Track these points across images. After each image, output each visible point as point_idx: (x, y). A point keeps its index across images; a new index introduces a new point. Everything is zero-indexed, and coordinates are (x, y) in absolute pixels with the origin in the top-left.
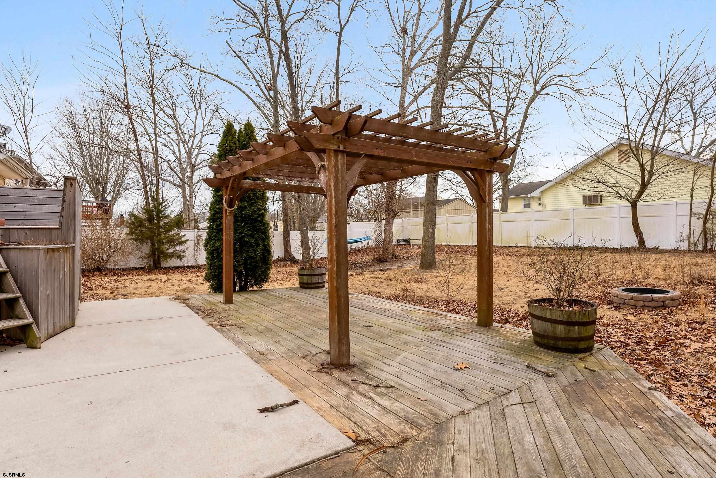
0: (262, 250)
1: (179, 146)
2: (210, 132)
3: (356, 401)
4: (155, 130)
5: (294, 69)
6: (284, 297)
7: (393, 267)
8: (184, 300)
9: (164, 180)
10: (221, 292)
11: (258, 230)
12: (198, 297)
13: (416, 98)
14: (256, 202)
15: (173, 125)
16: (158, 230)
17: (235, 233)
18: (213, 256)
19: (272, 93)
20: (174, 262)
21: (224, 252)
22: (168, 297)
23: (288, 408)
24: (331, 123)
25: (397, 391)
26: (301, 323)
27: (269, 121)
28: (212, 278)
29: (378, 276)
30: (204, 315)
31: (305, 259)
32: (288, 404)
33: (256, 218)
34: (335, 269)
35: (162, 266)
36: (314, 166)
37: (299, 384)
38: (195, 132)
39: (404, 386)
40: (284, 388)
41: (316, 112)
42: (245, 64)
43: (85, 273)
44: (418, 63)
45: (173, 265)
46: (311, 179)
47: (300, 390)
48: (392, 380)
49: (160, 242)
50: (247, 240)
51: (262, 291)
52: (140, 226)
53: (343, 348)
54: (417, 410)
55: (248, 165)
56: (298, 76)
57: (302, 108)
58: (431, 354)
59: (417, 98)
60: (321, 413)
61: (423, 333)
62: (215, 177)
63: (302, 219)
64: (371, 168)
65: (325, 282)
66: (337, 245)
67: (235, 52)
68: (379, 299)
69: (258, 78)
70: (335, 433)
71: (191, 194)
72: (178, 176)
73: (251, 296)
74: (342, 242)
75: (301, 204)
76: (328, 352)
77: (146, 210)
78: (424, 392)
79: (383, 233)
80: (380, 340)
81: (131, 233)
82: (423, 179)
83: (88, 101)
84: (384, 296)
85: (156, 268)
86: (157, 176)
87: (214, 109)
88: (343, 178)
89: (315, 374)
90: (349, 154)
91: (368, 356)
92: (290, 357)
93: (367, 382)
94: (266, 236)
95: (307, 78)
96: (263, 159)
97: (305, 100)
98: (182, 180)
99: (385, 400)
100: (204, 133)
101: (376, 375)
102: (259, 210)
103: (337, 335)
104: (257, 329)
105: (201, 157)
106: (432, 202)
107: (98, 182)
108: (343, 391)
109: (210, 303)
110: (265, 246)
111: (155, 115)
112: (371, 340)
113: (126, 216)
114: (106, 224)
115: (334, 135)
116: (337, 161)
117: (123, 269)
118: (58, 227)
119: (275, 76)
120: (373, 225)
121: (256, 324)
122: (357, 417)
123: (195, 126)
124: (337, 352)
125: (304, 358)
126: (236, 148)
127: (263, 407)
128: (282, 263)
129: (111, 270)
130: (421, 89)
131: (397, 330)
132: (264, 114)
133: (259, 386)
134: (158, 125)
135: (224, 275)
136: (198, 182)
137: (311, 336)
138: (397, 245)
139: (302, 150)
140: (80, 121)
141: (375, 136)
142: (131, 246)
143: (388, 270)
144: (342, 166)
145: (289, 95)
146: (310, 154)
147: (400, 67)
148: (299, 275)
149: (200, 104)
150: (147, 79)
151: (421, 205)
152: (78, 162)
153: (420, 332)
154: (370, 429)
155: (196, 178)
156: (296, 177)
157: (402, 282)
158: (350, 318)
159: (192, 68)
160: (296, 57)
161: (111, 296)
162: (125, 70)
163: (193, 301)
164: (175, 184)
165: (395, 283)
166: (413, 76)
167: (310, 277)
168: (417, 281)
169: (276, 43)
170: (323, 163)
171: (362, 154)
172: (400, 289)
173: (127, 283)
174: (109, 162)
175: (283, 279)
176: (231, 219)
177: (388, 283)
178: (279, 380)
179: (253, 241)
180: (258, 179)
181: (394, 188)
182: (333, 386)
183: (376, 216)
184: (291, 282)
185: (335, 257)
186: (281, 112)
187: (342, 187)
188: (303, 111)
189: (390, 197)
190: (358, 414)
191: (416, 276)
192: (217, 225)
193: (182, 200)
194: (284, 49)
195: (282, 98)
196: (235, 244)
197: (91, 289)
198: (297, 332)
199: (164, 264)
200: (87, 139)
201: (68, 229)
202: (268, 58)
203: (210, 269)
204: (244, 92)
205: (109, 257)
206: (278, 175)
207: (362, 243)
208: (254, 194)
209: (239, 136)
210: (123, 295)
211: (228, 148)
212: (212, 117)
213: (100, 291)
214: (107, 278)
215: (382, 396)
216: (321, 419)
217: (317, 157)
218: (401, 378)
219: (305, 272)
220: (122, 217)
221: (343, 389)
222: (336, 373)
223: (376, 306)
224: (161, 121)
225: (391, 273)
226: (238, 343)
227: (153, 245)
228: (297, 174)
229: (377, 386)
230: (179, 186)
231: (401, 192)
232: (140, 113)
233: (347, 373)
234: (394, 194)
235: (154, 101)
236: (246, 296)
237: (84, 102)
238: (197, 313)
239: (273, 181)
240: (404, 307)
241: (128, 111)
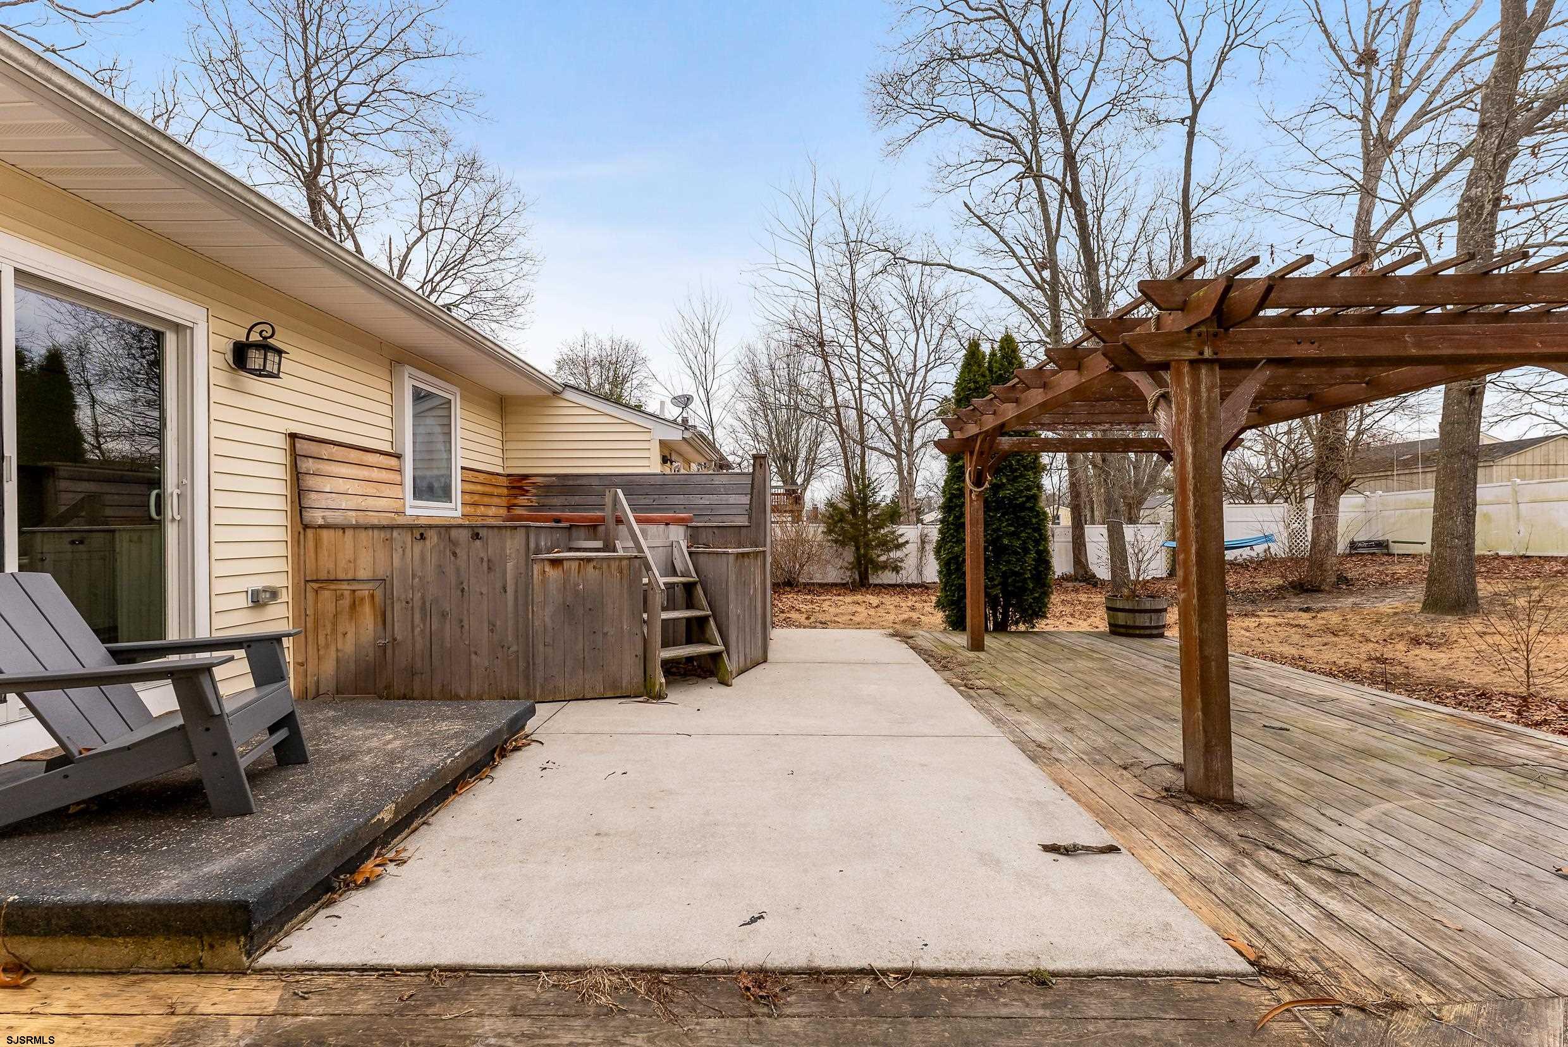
0: (1034, 560)
1: (891, 393)
2: (938, 362)
3: (1254, 882)
4: (859, 373)
5: (1090, 218)
6: (1080, 649)
7: (1338, 605)
8: (906, 638)
9: (872, 448)
10: (964, 629)
11: (1027, 524)
12: (927, 635)
13: (1406, 207)
14: (1022, 476)
15: (884, 362)
16: (866, 527)
17: (985, 531)
18: (949, 570)
19: (1046, 274)
20: (888, 577)
21: (968, 562)
22: (883, 631)
23: (1097, 857)
24: (1183, 307)
25: (1367, 888)
26: (1117, 702)
27: (1041, 325)
28: (950, 605)
29: (1296, 622)
30: (938, 667)
31: (1117, 579)
32: (1097, 848)
33: (1024, 503)
34: (1195, 601)
35: (871, 581)
36: (1142, 399)
37: (1117, 816)
38: (915, 366)
39: (1387, 880)
40: (1087, 818)
41: (1149, 292)
42: (997, 234)
43: (776, 586)
44: (1412, 121)
45: (886, 582)
46: (1131, 423)
47: (1122, 829)
48: (1351, 859)
49: (867, 545)
50: (1006, 542)
51: (1035, 633)
52: (841, 520)
53: (1217, 765)
54: (1433, 947)
55: (1010, 411)
56: (1099, 229)
57: (1107, 289)
58: (1473, 820)
59: (1411, 205)
60: (1170, 884)
61: (1446, 766)
62: (951, 436)
63: (1109, 501)
64: (1280, 386)
65: (1164, 626)
66: (1197, 553)
67: (979, 218)
68: (1302, 672)
69: (1020, 251)
70: (1204, 934)
71: (910, 468)
72: (891, 440)
73: (1016, 642)
74: (1212, 547)
75: (1108, 474)
76: (1179, 768)
77: (849, 496)
78: (1452, 909)
79: (1309, 528)
80: (1311, 762)
81: (829, 531)
82: (1433, 400)
83: (773, 344)
84: (1316, 667)
85: (863, 585)
86: (862, 443)
87: (945, 323)
88: (1212, 416)
89: (1151, 804)
90: (1225, 365)
91: (1279, 791)
92: (1096, 762)
93: (1279, 846)
94: (1041, 535)
95: (1118, 230)
96: (1036, 396)
97: (1112, 272)
98: (897, 447)
99: (1333, 898)
100: (930, 366)
101: (1303, 837)
102: (1029, 488)
103: (1200, 736)
104: (1028, 701)
105: (927, 405)
106: (1463, 451)
107: (785, 459)
108: (1223, 853)
109: (947, 647)
110: (1039, 552)
111: (859, 350)
112: (1286, 759)
113: (822, 507)
114: (797, 519)
115: (1189, 330)
116: (1196, 381)
117: (821, 585)
118: (747, 524)
119: (1052, 240)
120: (1280, 509)
121: (1028, 693)
122: (1255, 914)
123: (915, 357)
124: (1202, 771)
125: (1125, 768)
126: (985, 383)
127: (1049, 843)
128: (1070, 584)
129: (805, 585)
130: (1422, 181)
131: (1361, 747)
132: (1032, 315)
133: (1038, 803)
134: (862, 365)
135: (968, 601)
136: (920, 448)
137: (1138, 729)
138: (1351, 555)
139: (1117, 369)
140: (765, 374)
141: (1294, 315)
142: (828, 552)
143: (1323, 609)
144: (1210, 390)
145: (1080, 269)
146: (1132, 376)
147: (1355, 146)
148: (1108, 608)
149: (923, 318)
150: (846, 297)
151: (1427, 460)
152: (763, 433)
153: (1433, 762)
154: (1293, 951)
155: (917, 442)
156: (1100, 424)
157: (1368, 641)
158: (1232, 707)
159: (910, 262)
160: (1094, 194)
161: (807, 623)
162: (818, 289)
163: (920, 641)
164: (886, 454)
165: (1343, 640)
166: (1396, 156)
167: (1131, 615)
168: (1416, 641)
169: (1055, 180)
170: (1163, 390)
171: (1259, 361)
172: (1363, 656)
173: (825, 606)
174: (798, 429)
175: (1072, 616)
176: (979, 505)
177: (1325, 640)
178: (1078, 800)
179: (1017, 543)
180: (1027, 433)
181: (1341, 425)
182: (1194, 837)
183: (1290, 490)
184: (1089, 621)
185: (1194, 578)
186: (1065, 304)
187: (1210, 434)
188: (1109, 294)
189: (1329, 448)
190: (1258, 910)
191: (1411, 628)
192: (955, 517)
193: (897, 477)
194: (1069, 187)
195: (1066, 278)
196: (986, 549)
197: (783, 612)
198: (1108, 717)
199: (873, 580)
200: (772, 400)
201: (758, 525)
202: (1038, 211)
203: (944, 589)
204: (995, 284)
205: (802, 566)
206: (1064, 423)
207: (1252, 549)
208: (1018, 461)
209: (990, 363)
210: (821, 623)
211: (972, 385)
212: (941, 337)
213: (794, 615)
214: (801, 597)
215: (1321, 887)
216: (1170, 897)
217: (1151, 380)
218: (1378, 858)
219: (1119, 604)
220: (815, 508)
221: (1220, 849)
222: (1197, 811)
223: (1297, 686)
224: (866, 358)
225: (1335, 619)
226: (997, 721)
227: (858, 549)
228: (1103, 418)
229: (1308, 862)
230: (892, 456)
231: (1360, 432)
232: (838, 351)
233: (1227, 818)
234: (1340, 439)
235: (856, 329)
236: (1007, 640)
237: (768, 348)
238: (927, 662)
239: (1050, 435)
240: (1375, 698)
241: (823, 350)
